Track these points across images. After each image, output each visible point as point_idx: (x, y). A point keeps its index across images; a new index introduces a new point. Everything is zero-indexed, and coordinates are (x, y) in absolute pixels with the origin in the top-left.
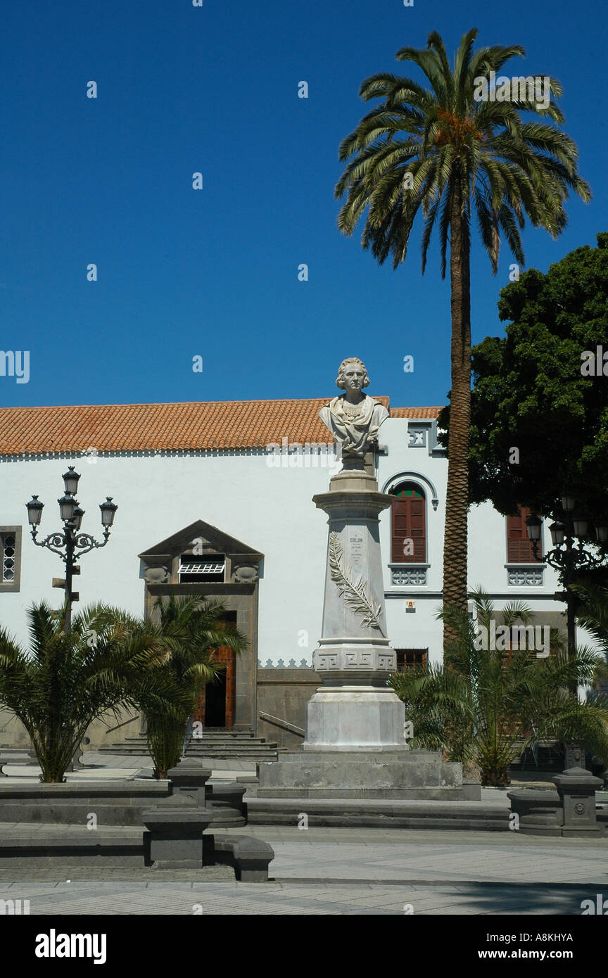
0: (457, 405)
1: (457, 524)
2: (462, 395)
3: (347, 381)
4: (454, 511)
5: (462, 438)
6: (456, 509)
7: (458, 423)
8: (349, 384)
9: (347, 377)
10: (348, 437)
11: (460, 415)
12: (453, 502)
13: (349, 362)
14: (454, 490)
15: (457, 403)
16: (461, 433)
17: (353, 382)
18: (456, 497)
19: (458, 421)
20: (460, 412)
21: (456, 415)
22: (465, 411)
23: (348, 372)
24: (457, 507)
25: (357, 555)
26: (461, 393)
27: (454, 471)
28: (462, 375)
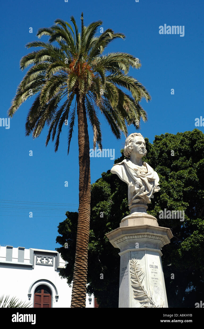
0: (84, 216)
1: (82, 290)
2: (87, 210)
3: (136, 148)
4: (80, 282)
5: (87, 236)
6: (82, 280)
7: (85, 226)
8: (138, 150)
9: (137, 145)
10: (143, 187)
11: (86, 222)
12: (80, 276)
13: (137, 135)
14: (81, 268)
15: (84, 215)
16: (86, 233)
17: (141, 149)
18: (82, 273)
19: (85, 225)
20: (86, 220)
21: (83, 222)
22: (88, 220)
23: (137, 141)
24: (82, 279)
25: (156, 279)
26: (87, 209)
27: (81, 256)
28: (87, 199)
